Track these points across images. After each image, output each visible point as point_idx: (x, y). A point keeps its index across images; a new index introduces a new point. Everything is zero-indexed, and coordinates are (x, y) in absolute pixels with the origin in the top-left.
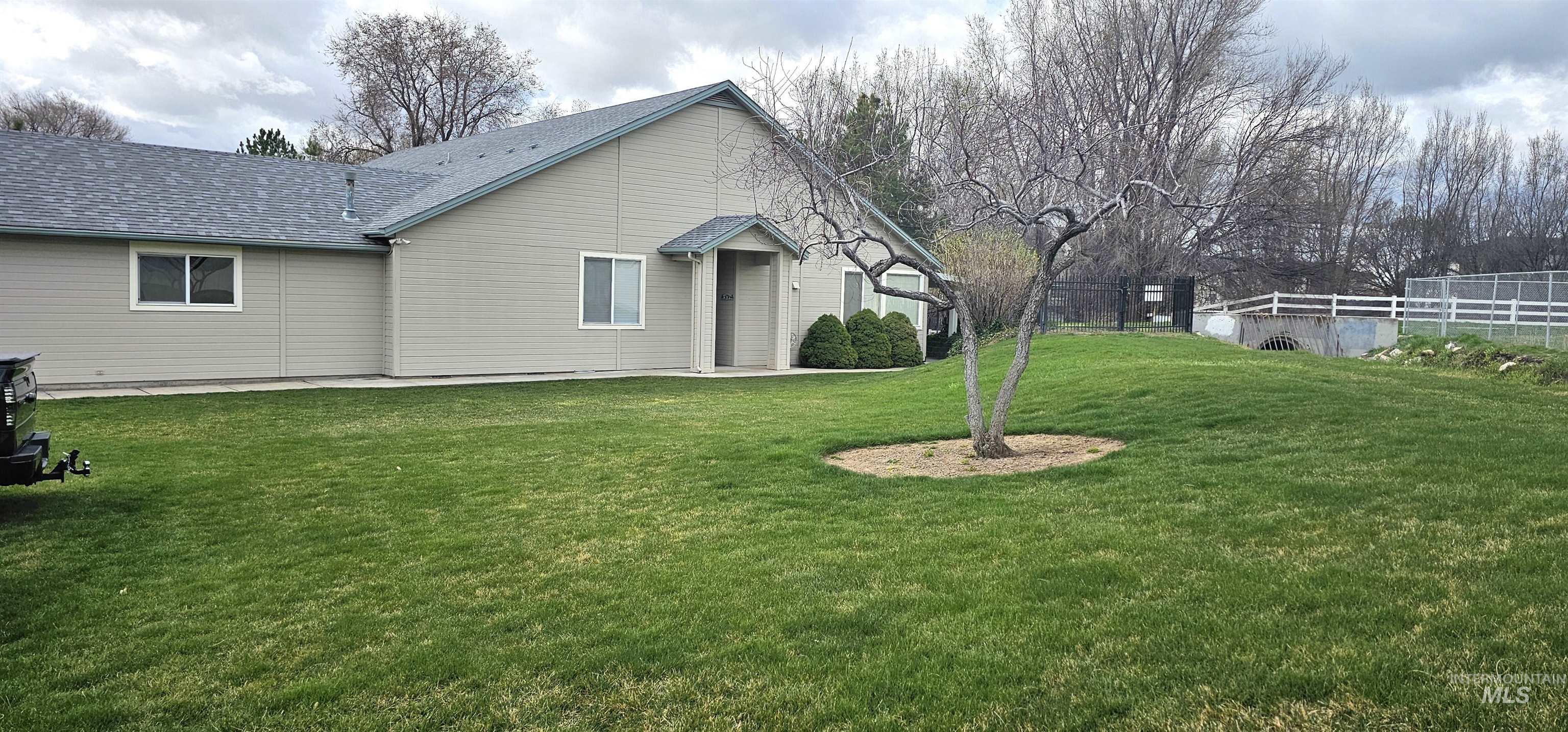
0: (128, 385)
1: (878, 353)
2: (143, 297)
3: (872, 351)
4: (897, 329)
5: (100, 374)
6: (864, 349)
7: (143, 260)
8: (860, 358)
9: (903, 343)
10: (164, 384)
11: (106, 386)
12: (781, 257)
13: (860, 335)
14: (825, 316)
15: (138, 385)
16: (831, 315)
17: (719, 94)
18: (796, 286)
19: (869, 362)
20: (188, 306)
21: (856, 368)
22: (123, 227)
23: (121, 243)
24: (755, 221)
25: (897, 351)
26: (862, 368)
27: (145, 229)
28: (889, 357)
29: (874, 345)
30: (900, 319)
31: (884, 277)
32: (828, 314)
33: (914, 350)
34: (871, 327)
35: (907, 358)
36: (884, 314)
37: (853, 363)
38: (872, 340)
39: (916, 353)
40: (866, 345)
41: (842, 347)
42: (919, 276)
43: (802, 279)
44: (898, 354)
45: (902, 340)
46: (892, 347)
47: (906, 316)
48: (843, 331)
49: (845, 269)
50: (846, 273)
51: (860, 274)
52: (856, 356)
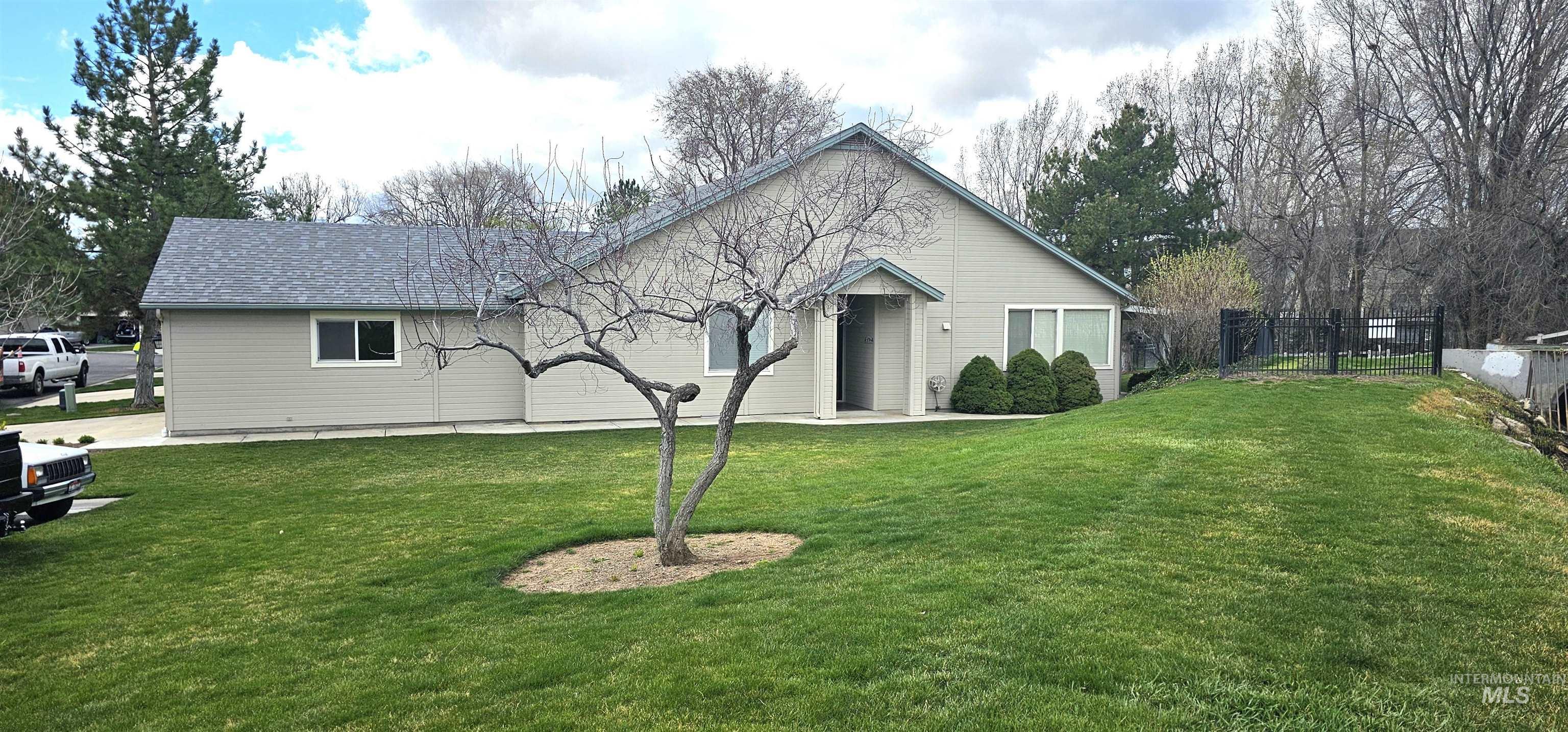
0: (311, 429)
1: (1036, 397)
2: (323, 355)
3: (1030, 396)
4: (1069, 371)
5: (289, 420)
6: (1022, 392)
7: (322, 326)
8: (1015, 403)
9: (1075, 386)
10: (339, 428)
11: (294, 430)
12: (913, 299)
13: (1018, 378)
14: (978, 358)
15: (318, 429)
16: (985, 357)
17: (853, 137)
18: (947, 326)
19: (1027, 407)
20: (357, 363)
21: (1011, 413)
22: (302, 300)
23: (304, 313)
24: (877, 265)
25: (1066, 394)
26: (1018, 413)
27: (321, 300)
28: (1052, 401)
29: (1033, 388)
30: (1073, 359)
31: (1060, 314)
32: (981, 355)
33: (1087, 393)
34: (1031, 369)
35: (1078, 402)
36: (1059, 353)
37: (1006, 408)
38: (1031, 383)
39: (1090, 397)
40: (1025, 389)
41: (992, 392)
42: (1108, 310)
43: (954, 319)
44: (1068, 398)
45: (1074, 382)
46: (1061, 390)
47: (1082, 355)
48: (994, 374)
49: (1008, 307)
50: (1010, 311)
51: (1030, 311)
52: (1010, 400)
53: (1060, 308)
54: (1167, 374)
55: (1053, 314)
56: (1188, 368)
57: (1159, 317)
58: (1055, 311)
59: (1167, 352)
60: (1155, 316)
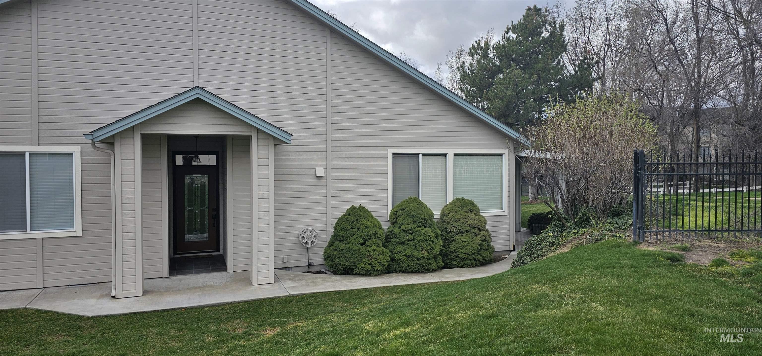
1: (416, 253)
3: (408, 252)
4: (458, 220)
6: (399, 248)
8: (393, 260)
9: (463, 238)
13: (399, 230)
14: (354, 208)
16: (361, 207)
18: (320, 172)
19: (405, 265)
25: (452, 247)
28: (435, 258)
29: (412, 243)
30: (462, 207)
31: (450, 158)
32: (357, 206)
33: (476, 246)
34: (410, 220)
35: (465, 256)
36: (450, 199)
37: (379, 268)
38: (410, 237)
39: (481, 249)
40: (403, 243)
41: (363, 249)
42: (501, 155)
43: (329, 164)
44: (455, 252)
45: (462, 233)
46: (447, 241)
47: (472, 203)
48: (367, 227)
49: (392, 151)
50: (395, 156)
51: (417, 156)
52: (385, 259)
53: (450, 153)
54: (563, 226)
55: (441, 159)
56: (588, 220)
57: (553, 161)
58: (445, 156)
59: (563, 200)
60: (550, 160)
